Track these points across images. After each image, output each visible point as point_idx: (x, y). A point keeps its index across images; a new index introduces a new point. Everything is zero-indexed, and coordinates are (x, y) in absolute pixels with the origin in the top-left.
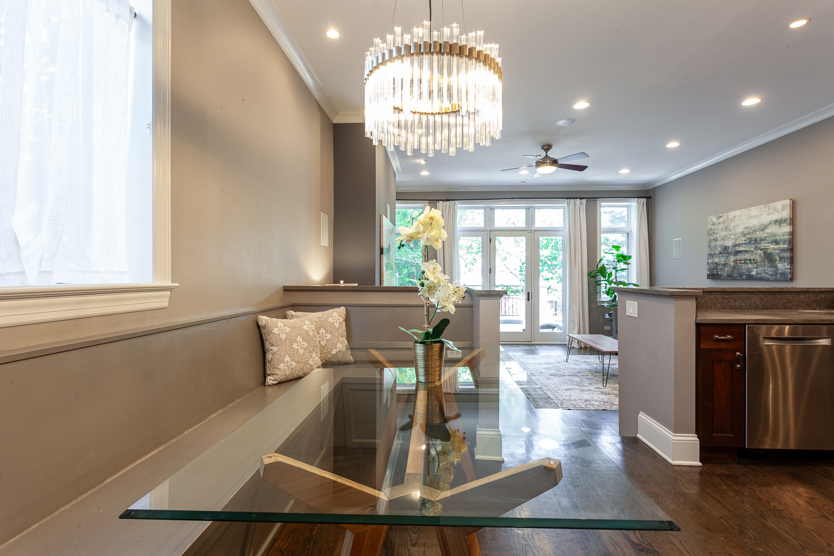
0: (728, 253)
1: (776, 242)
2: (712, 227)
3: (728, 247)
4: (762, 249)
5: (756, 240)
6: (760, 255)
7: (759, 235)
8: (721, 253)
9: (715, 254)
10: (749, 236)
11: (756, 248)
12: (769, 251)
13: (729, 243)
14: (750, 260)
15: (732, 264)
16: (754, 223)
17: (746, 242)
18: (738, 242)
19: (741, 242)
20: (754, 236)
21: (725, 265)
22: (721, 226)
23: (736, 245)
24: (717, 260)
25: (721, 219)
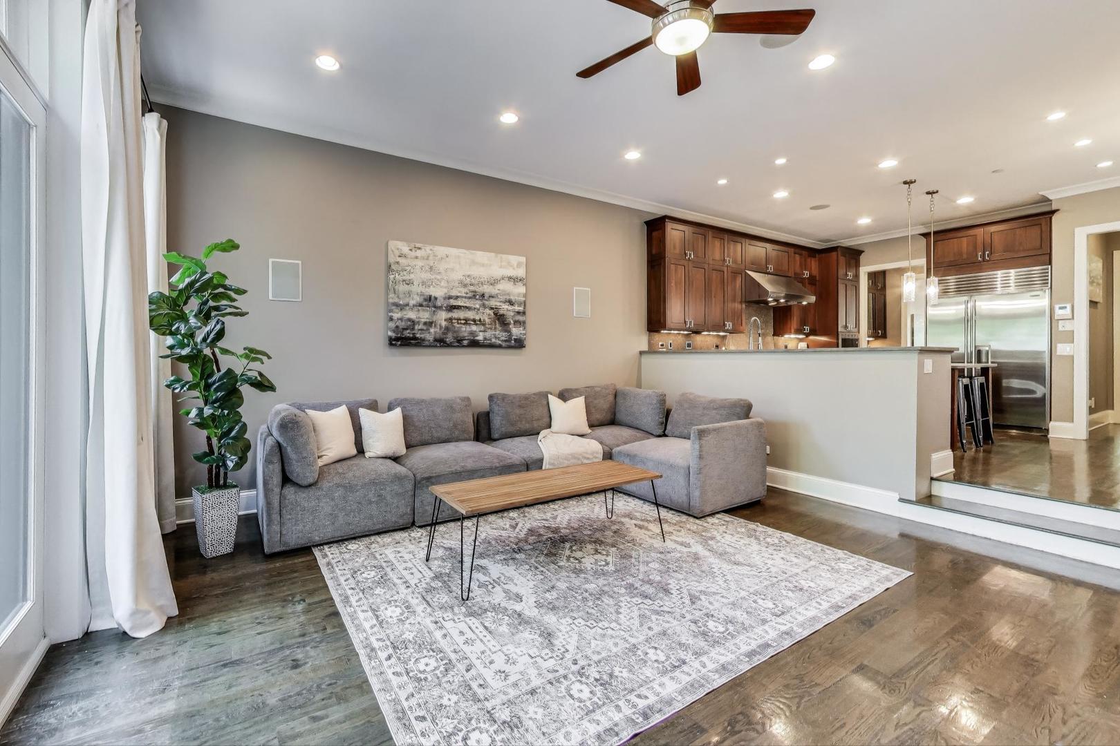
0: (435, 307)
1: (511, 303)
2: (399, 259)
3: (436, 298)
4: (492, 308)
5: (483, 296)
6: (489, 315)
7: (487, 289)
8: (421, 305)
9: (407, 305)
10: (472, 288)
11: (484, 306)
12: (501, 312)
13: (438, 292)
14: (474, 320)
15: (444, 324)
16: (481, 273)
17: (468, 295)
18: (454, 293)
19: (459, 294)
20: (480, 290)
21: (429, 324)
22: (419, 263)
23: (450, 298)
24: (412, 315)
25: (418, 251)
